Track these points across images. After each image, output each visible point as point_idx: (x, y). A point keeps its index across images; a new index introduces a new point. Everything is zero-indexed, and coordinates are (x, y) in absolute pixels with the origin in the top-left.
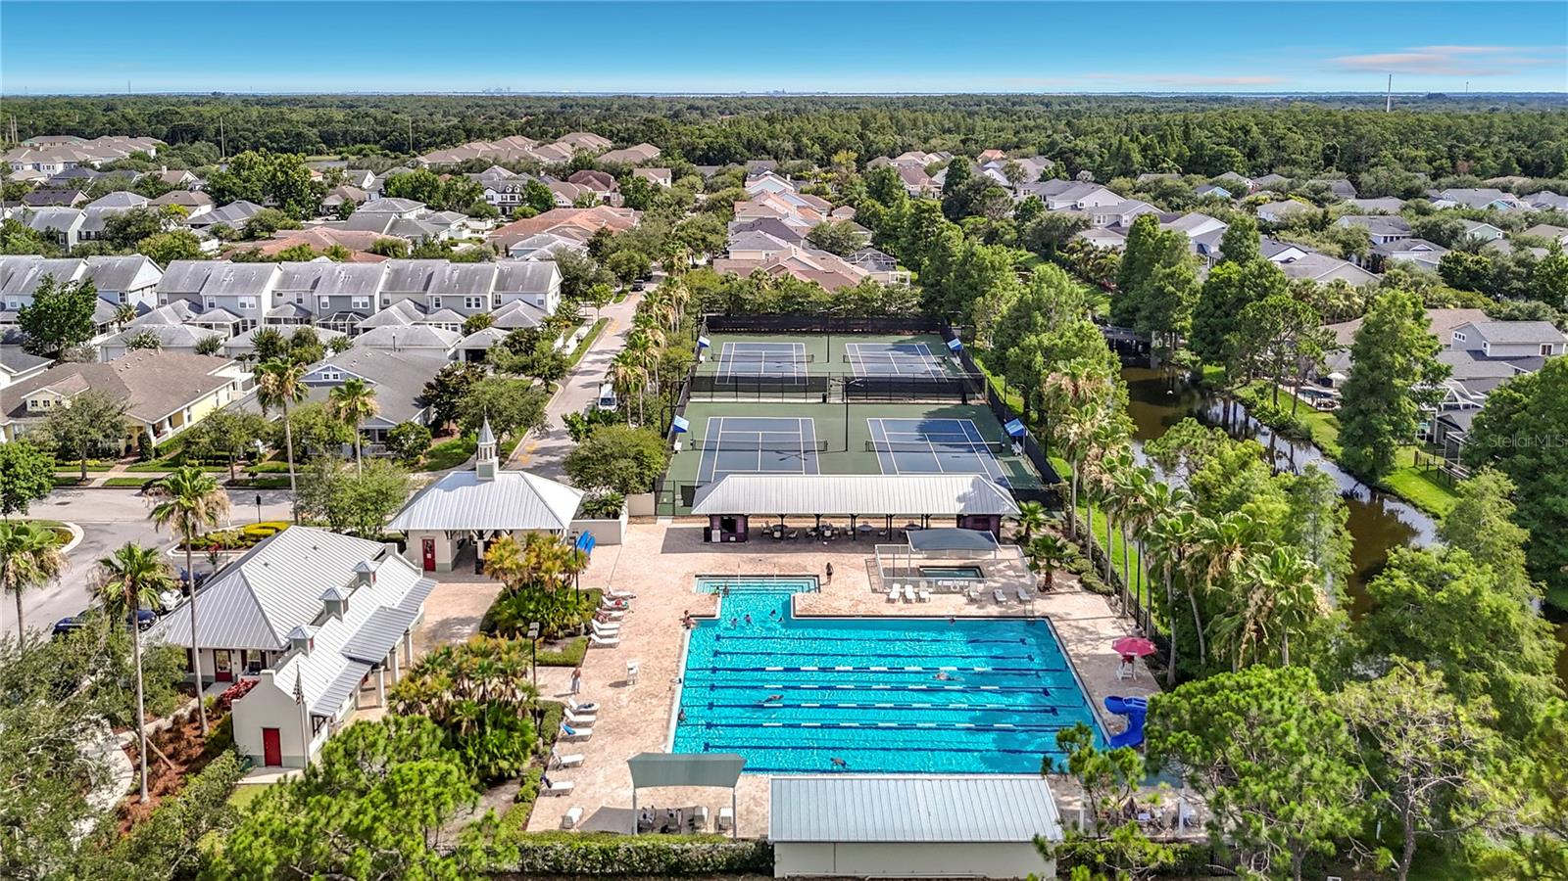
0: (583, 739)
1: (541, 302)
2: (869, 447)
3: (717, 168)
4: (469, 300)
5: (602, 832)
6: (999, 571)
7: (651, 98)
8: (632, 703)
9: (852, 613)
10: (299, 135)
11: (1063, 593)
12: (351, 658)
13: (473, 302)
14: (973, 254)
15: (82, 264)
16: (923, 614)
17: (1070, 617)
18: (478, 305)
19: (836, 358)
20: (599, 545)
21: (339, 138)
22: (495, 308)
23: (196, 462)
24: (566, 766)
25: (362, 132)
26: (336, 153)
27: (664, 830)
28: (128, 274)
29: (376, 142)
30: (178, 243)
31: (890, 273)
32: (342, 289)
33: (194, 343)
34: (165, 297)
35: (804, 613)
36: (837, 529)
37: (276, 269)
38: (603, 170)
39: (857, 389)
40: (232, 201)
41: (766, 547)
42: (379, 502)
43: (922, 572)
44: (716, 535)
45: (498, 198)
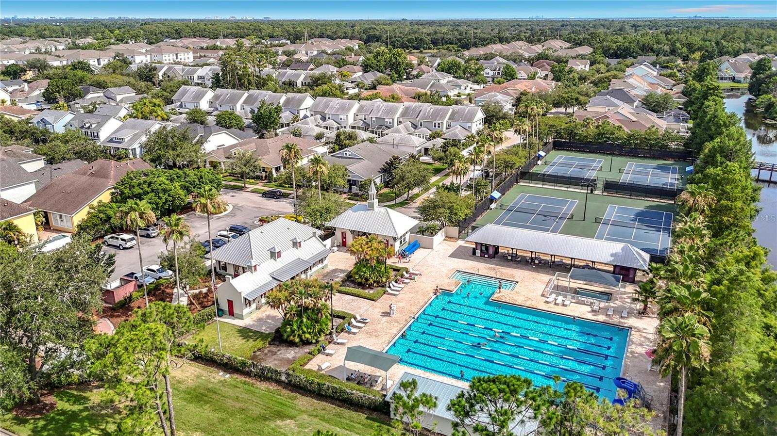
0: (354, 333)
1: (469, 127)
2: (597, 221)
3: (618, 60)
4: (435, 124)
5: (330, 376)
6: (621, 298)
7: (613, 21)
8: (386, 323)
9: (522, 304)
10: (421, 39)
11: (652, 317)
12: (273, 278)
13: (437, 125)
14: (716, 117)
15: (284, 96)
16: (560, 312)
17: (645, 331)
18: (439, 127)
19: (615, 170)
20: (423, 248)
21: (440, 41)
22: (447, 129)
23: (287, 186)
24: (338, 344)
25: (450, 39)
26: (437, 49)
27: (358, 383)
28: (301, 102)
29: (456, 44)
30: (329, 89)
31: (681, 124)
32: (381, 115)
33: (315, 134)
34: (313, 113)
35: (497, 299)
36: (543, 260)
37: (357, 103)
38: (554, 60)
39: (612, 187)
40: (370, 70)
41: (502, 263)
42: (326, 213)
43: (576, 292)
44: (478, 253)
45: (491, 73)
